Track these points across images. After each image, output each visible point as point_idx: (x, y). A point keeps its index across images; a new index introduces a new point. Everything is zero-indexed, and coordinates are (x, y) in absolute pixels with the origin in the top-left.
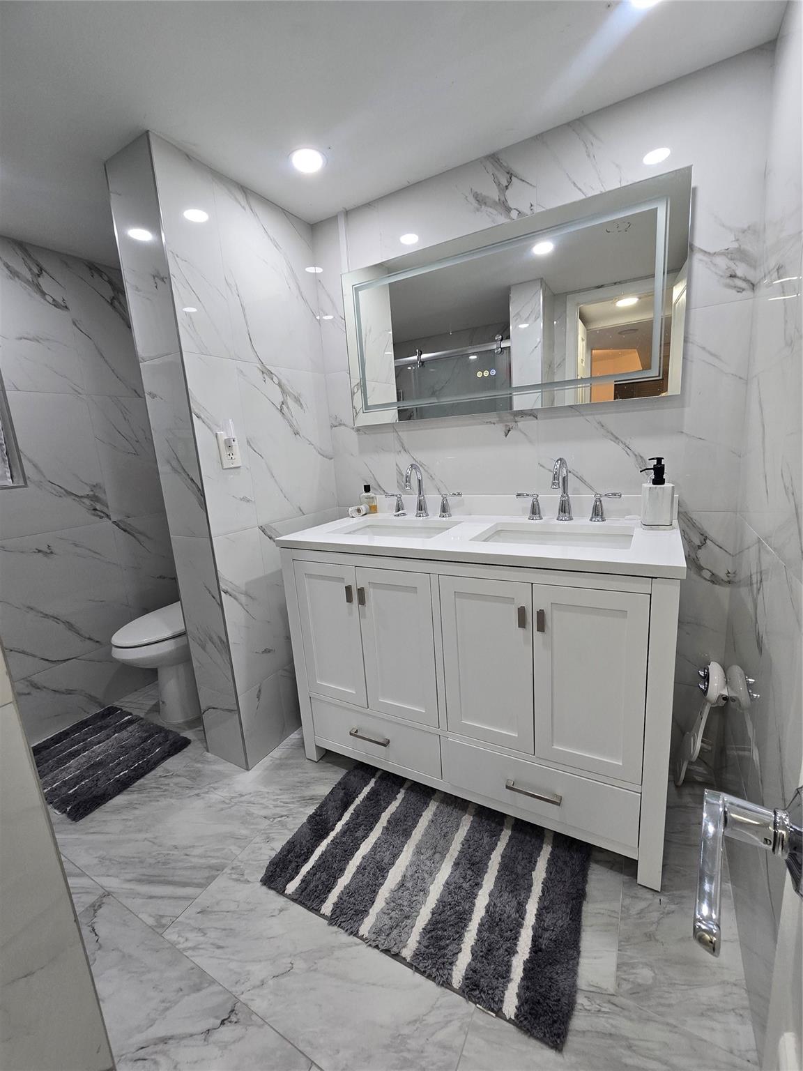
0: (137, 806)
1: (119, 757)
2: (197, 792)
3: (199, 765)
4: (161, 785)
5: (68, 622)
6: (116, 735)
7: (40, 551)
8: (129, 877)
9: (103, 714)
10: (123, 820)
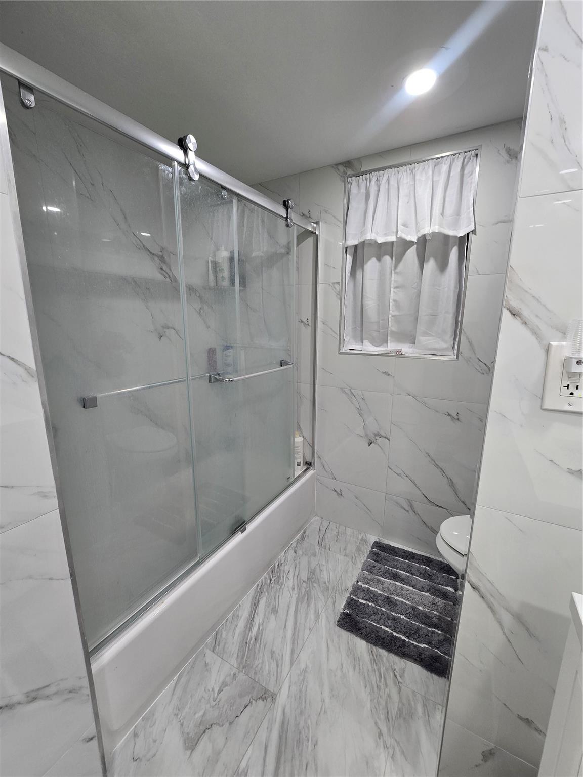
0: (357, 668)
1: (403, 615)
2: (384, 730)
3: (420, 710)
4: (385, 678)
5: (451, 479)
6: (427, 594)
7: (449, 415)
8: (288, 710)
9: (444, 567)
10: (342, 665)
